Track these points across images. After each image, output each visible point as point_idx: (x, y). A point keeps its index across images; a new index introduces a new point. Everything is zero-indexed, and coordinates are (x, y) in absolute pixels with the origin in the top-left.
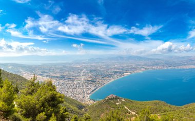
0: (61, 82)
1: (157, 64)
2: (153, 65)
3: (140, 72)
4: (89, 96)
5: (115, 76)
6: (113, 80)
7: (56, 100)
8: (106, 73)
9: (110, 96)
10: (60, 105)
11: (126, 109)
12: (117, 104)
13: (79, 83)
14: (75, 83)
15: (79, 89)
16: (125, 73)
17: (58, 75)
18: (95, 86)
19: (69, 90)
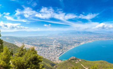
0: (40, 48)
1: (102, 37)
2: (99, 37)
3: (91, 42)
4: (58, 57)
5: (75, 45)
6: (73, 47)
7: (37, 60)
8: (69, 42)
9: (72, 58)
10: (40, 63)
11: (82, 66)
12: (76, 63)
13: (52, 49)
14: (49, 49)
15: (52, 53)
16: (82, 42)
17: (39, 44)
18: (62, 51)
19: (45, 54)
